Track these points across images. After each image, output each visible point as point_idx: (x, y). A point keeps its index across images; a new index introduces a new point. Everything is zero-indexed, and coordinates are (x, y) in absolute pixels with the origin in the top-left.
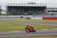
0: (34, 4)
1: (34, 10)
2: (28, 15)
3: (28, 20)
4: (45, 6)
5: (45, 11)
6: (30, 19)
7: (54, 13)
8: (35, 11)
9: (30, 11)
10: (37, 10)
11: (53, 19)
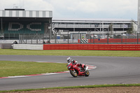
0: (21, 12)
1: (22, 27)
2: (6, 38)
3: (8, 51)
4: (47, 16)
5: (49, 28)
6: (11, 48)
7: (70, 33)
8: (25, 28)
9: (13, 28)
10: (28, 27)
11: (68, 49)
